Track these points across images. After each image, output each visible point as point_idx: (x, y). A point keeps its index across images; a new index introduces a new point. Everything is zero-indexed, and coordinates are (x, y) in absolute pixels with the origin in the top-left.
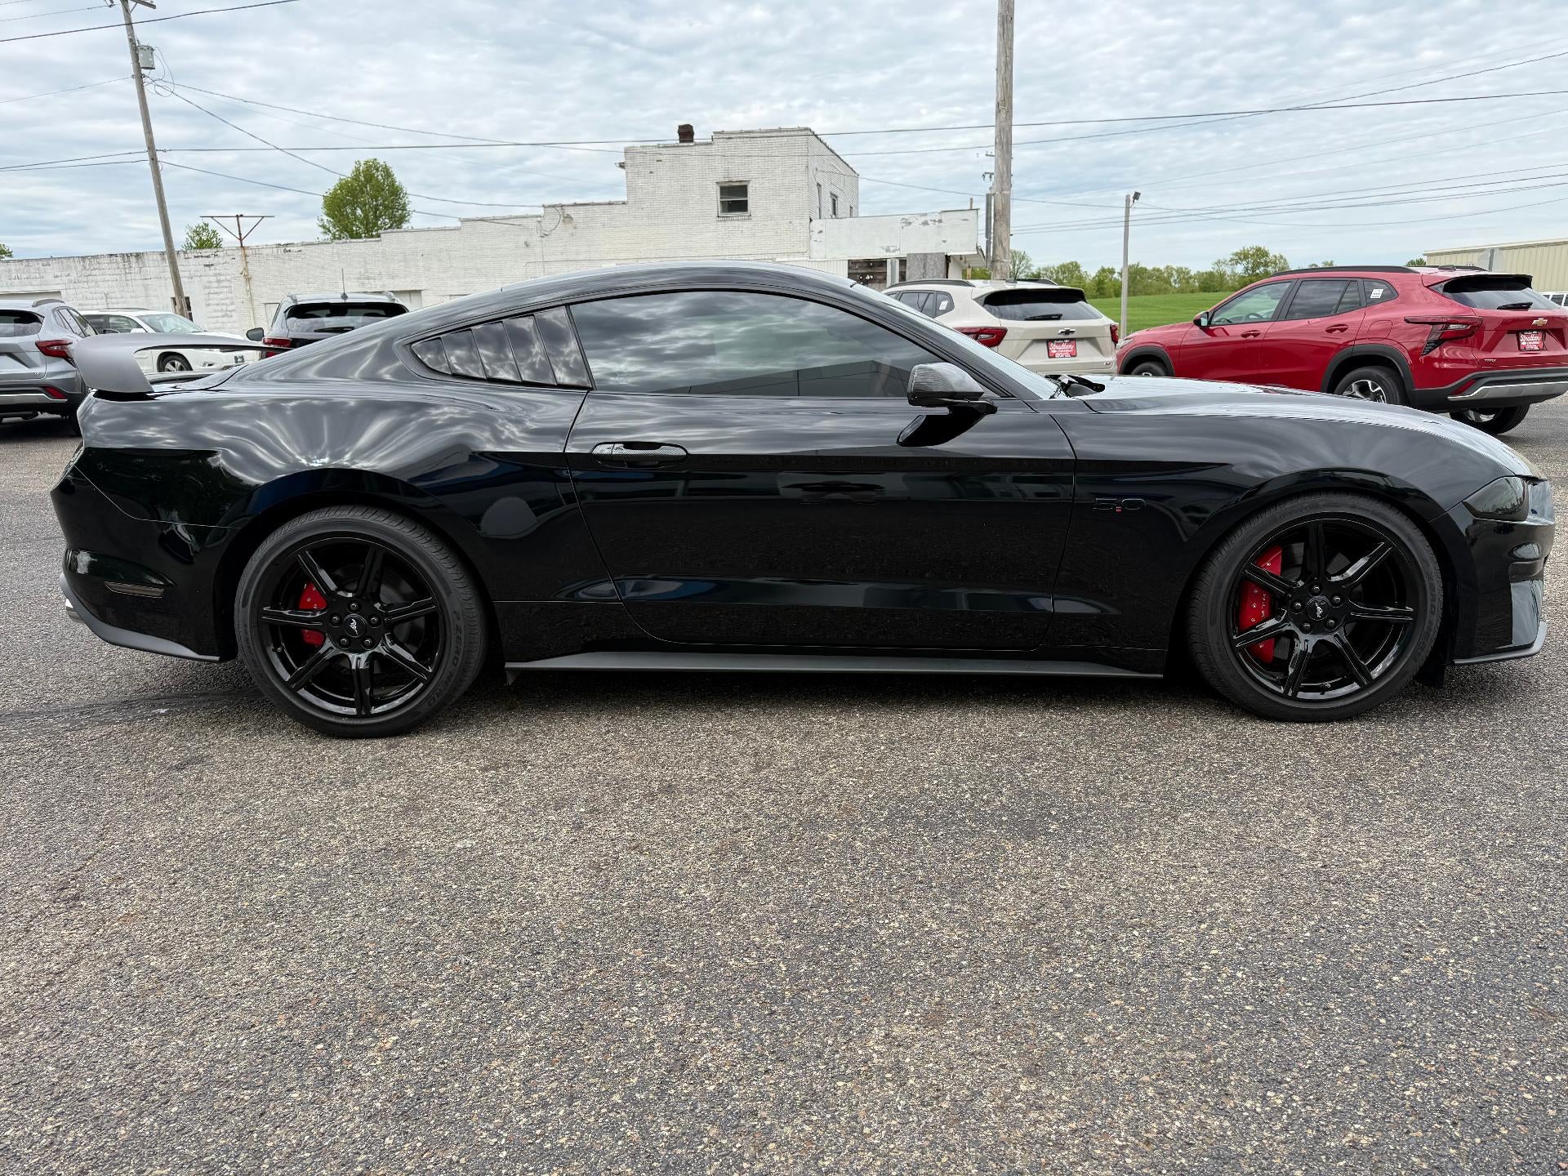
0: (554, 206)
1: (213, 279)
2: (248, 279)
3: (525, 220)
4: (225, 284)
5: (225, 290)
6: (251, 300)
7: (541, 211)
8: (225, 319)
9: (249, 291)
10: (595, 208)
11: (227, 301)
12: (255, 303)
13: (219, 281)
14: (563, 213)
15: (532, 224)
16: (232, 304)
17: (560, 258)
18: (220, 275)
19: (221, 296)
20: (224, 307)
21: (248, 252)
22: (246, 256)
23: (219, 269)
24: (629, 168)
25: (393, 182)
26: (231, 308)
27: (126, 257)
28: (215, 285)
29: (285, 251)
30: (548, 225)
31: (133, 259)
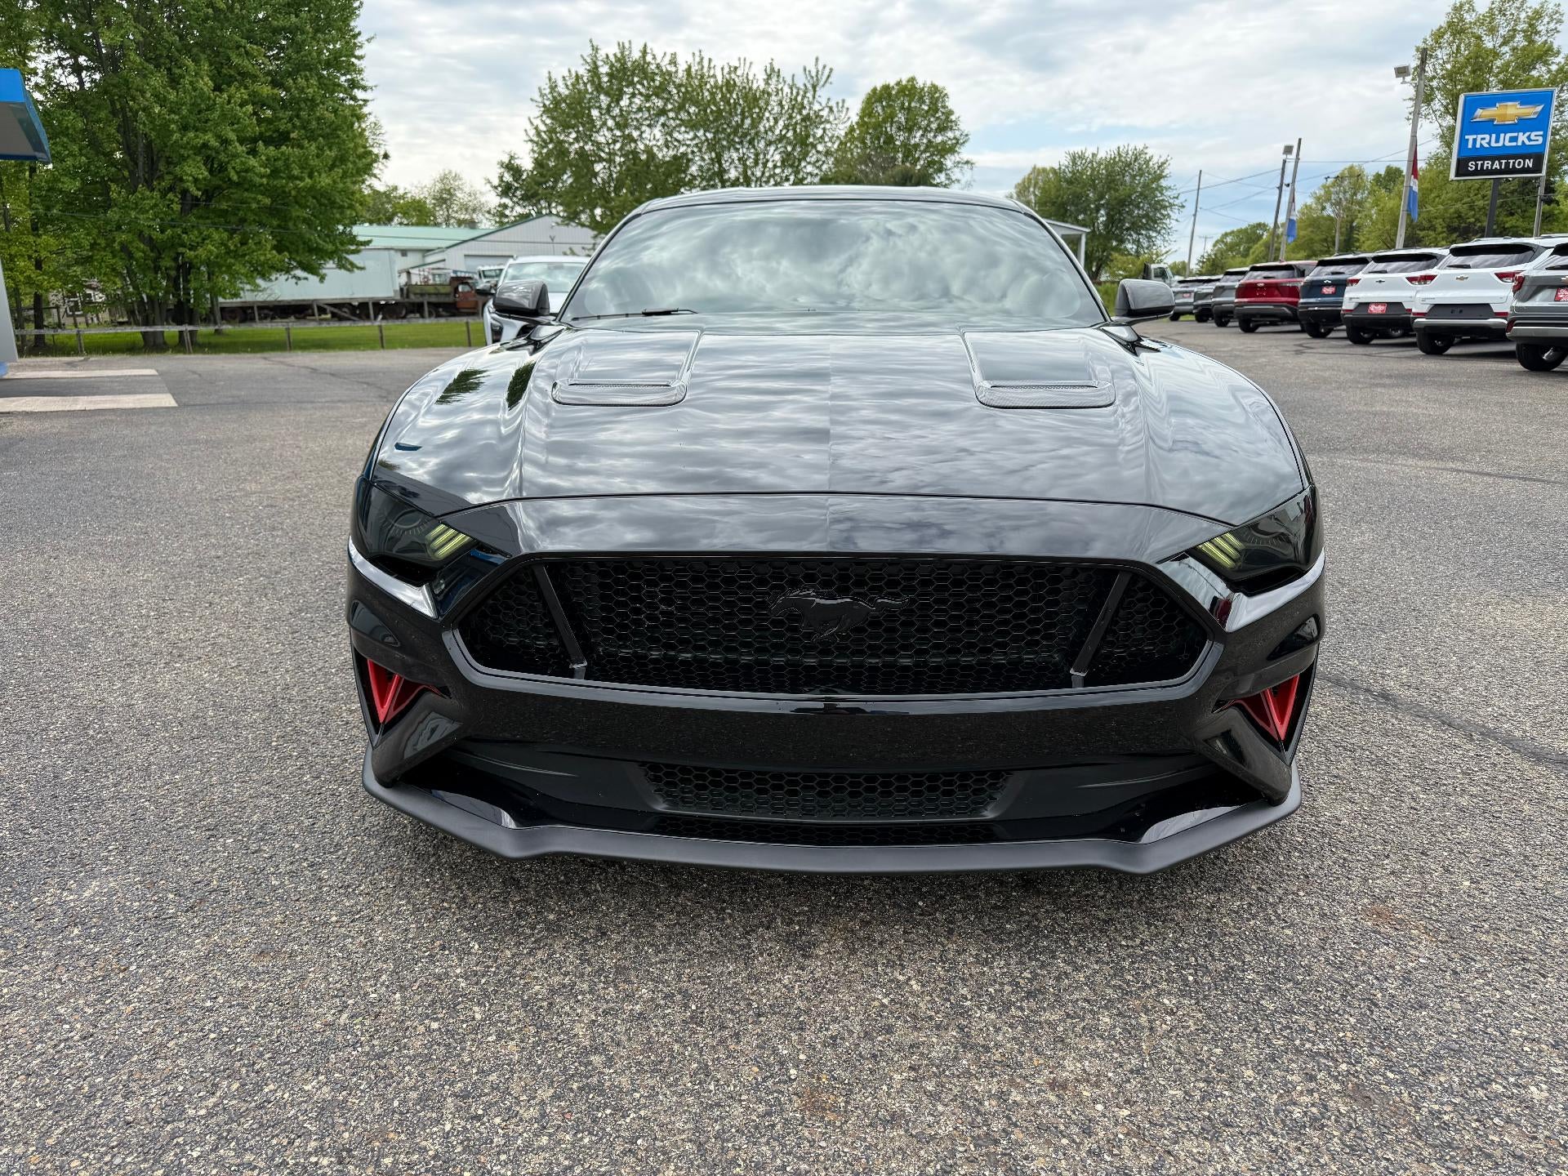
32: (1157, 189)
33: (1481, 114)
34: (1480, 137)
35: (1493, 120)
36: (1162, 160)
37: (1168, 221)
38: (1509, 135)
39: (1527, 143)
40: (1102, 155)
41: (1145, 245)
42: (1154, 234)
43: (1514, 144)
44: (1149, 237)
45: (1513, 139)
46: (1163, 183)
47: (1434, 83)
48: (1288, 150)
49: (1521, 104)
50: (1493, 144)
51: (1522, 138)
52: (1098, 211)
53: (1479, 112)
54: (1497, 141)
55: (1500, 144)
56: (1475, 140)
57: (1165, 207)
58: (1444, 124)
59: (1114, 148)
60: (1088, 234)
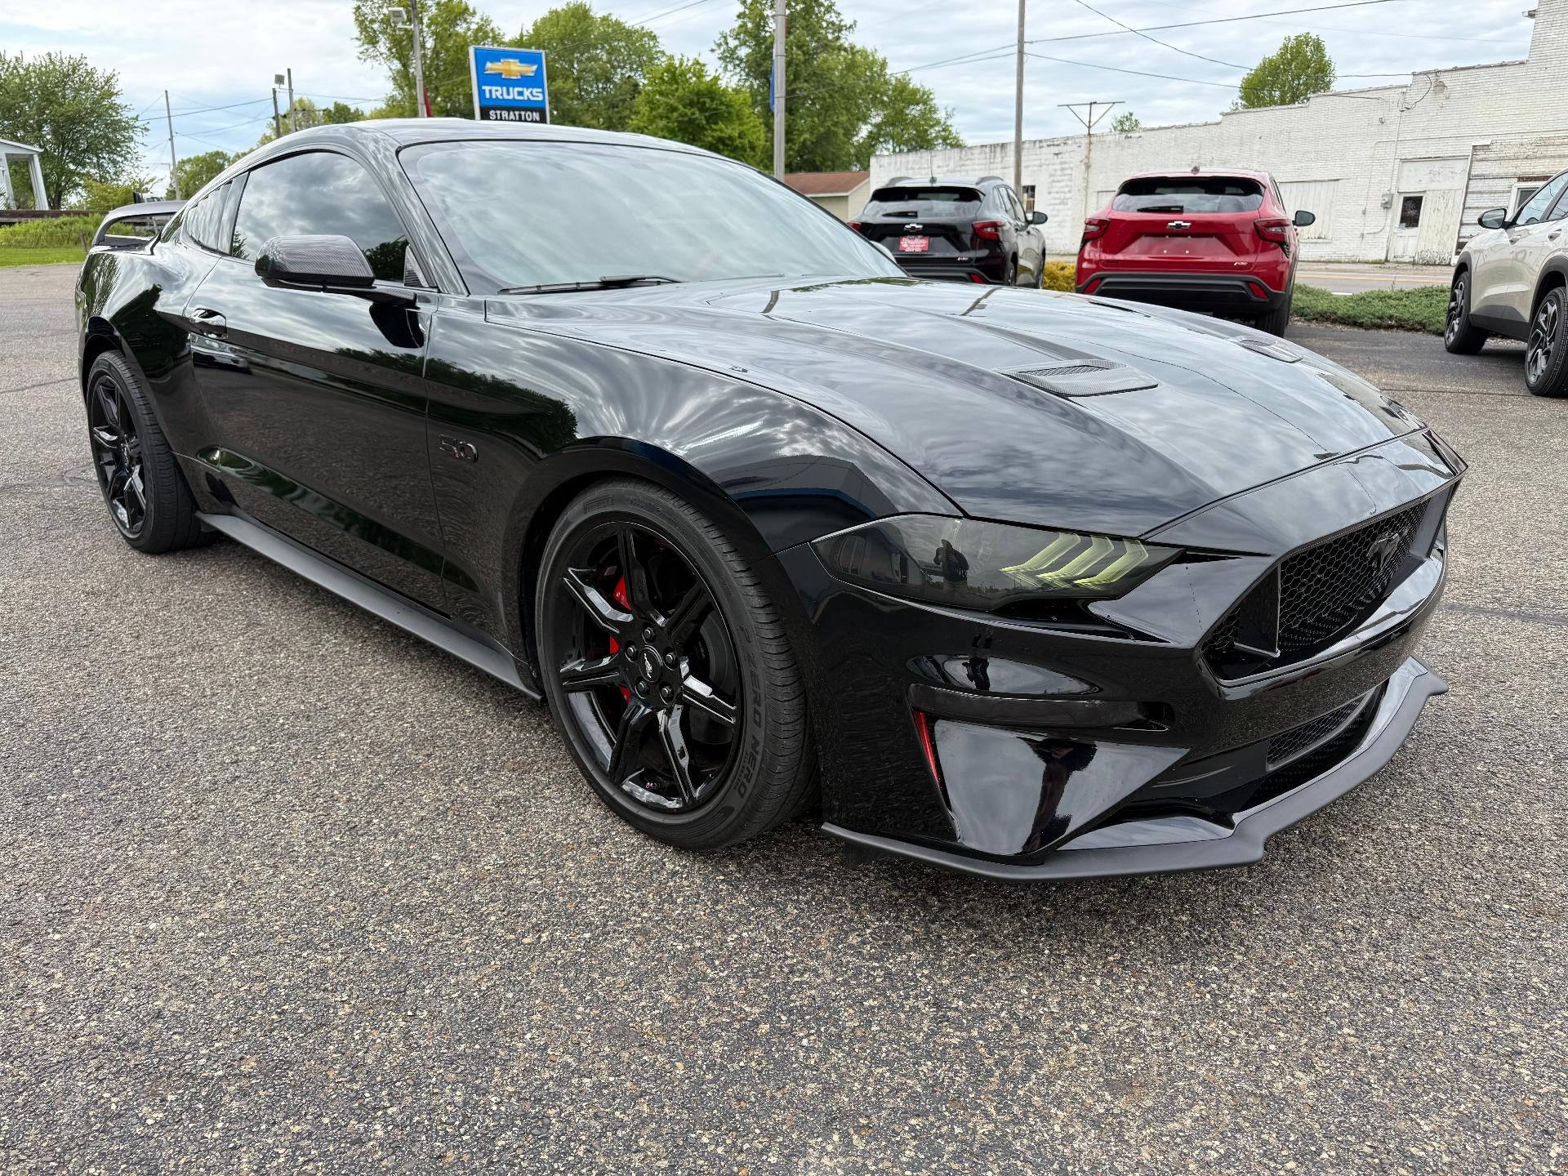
0: (1426, 73)
1: (1058, 167)
2: (1088, 167)
3: (1386, 93)
4: (1069, 172)
5: (1066, 178)
6: (1086, 188)
7: (1409, 80)
8: (1062, 207)
9: (1087, 180)
10: (1481, 72)
11: (1066, 189)
12: (1090, 191)
13: (1063, 169)
14: (1436, 81)
15: (1395, 96)
16: (1070, 192)
17: (1420, 135)
18: (1065, 163)
19: (1063, 184)
20: (1062, 195)
21: (1094, 139)
22: (1090, 143)
23: (1066, 157)
24: (1540, 17)
25: (1323, 56)
26: (1068, 196)
27: (993, 147)
28: (1059, 173)
29: (1127, 137)
30: (1413, 96)
31: (998, 150)
32: (110, 108)
33: (491, 67)
34: (494, 88)
35: (501, 74)
36: (107, 74)
37: (132, 145)
38: (517, 89)
39: (532, 98)
40: (28, 60)
41: (112, 171)
42: (119, 159)
43: (521, 98)
44: (114, 162)
45: (520, 93)
46: (117, 100)
47: (376, 26)
48: (279, 79)
49: (521, 62)
50: (506, 97)
51: (527, 93)
52: (40, 128)
53: (489, 65)
54: (508, 93)
55: (511, 97)
56: (490, 91)
57: (125, 129)
58: (393, 67)
59: (44, 53)
60: (40, 154)
